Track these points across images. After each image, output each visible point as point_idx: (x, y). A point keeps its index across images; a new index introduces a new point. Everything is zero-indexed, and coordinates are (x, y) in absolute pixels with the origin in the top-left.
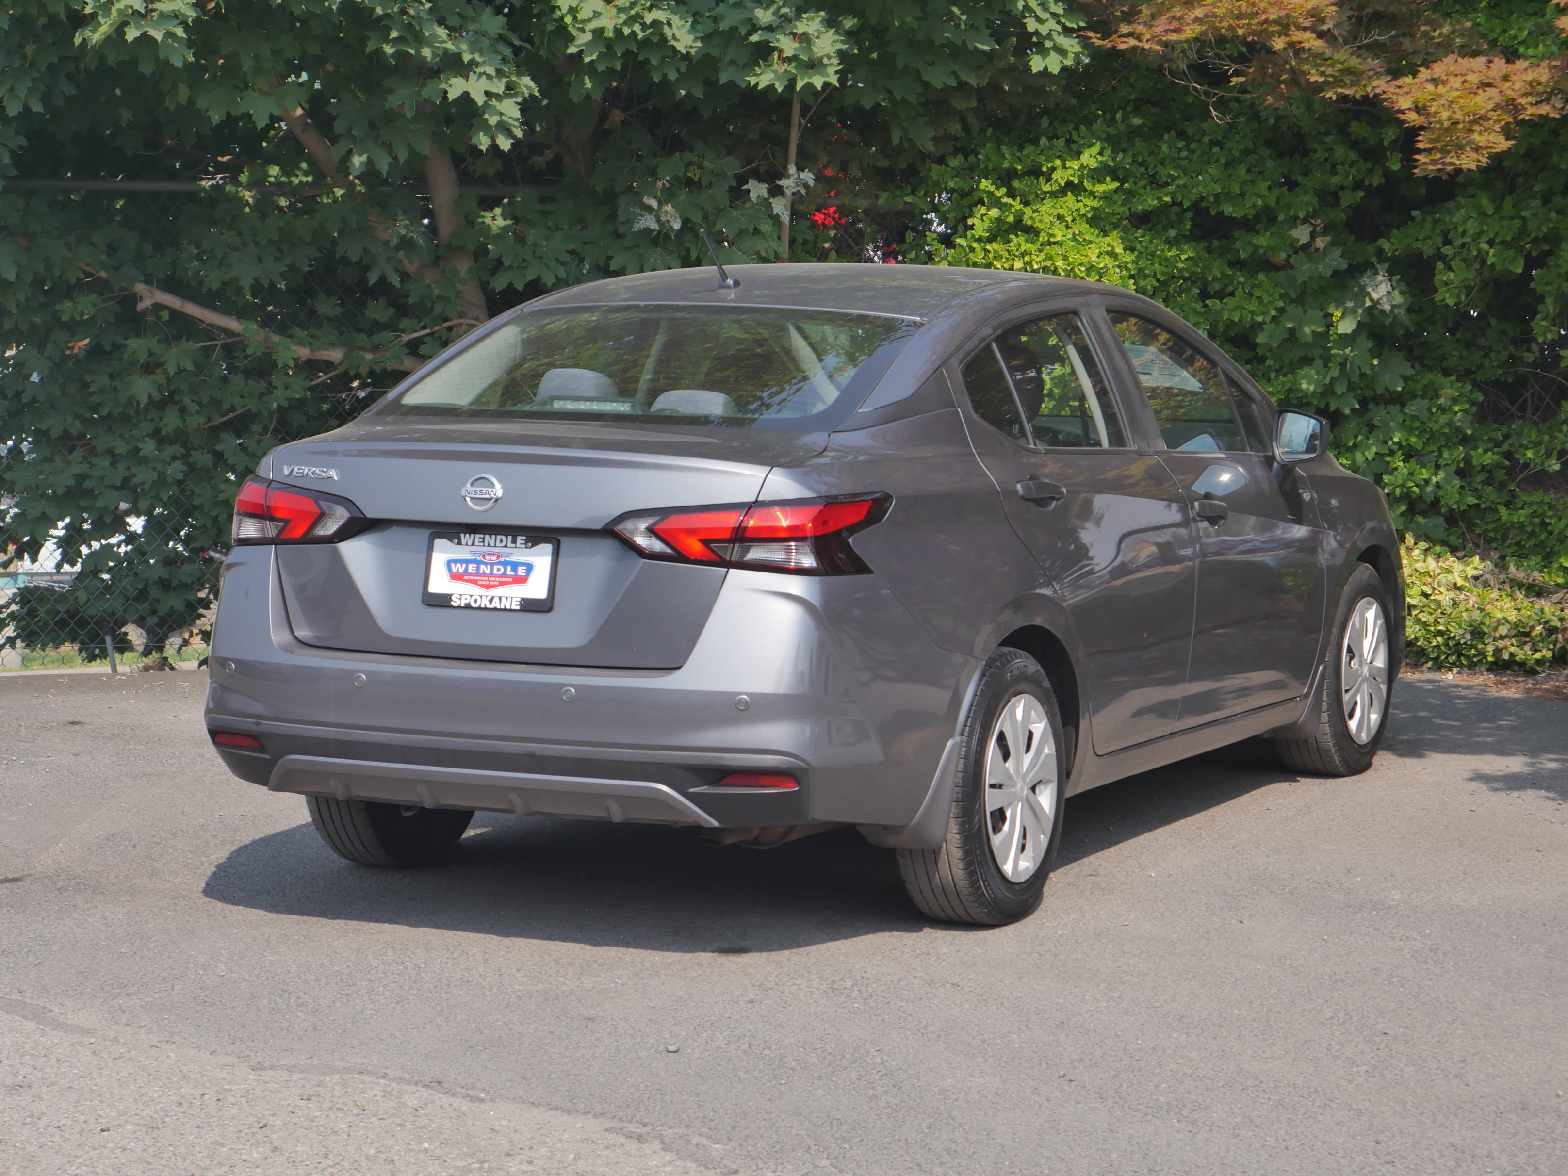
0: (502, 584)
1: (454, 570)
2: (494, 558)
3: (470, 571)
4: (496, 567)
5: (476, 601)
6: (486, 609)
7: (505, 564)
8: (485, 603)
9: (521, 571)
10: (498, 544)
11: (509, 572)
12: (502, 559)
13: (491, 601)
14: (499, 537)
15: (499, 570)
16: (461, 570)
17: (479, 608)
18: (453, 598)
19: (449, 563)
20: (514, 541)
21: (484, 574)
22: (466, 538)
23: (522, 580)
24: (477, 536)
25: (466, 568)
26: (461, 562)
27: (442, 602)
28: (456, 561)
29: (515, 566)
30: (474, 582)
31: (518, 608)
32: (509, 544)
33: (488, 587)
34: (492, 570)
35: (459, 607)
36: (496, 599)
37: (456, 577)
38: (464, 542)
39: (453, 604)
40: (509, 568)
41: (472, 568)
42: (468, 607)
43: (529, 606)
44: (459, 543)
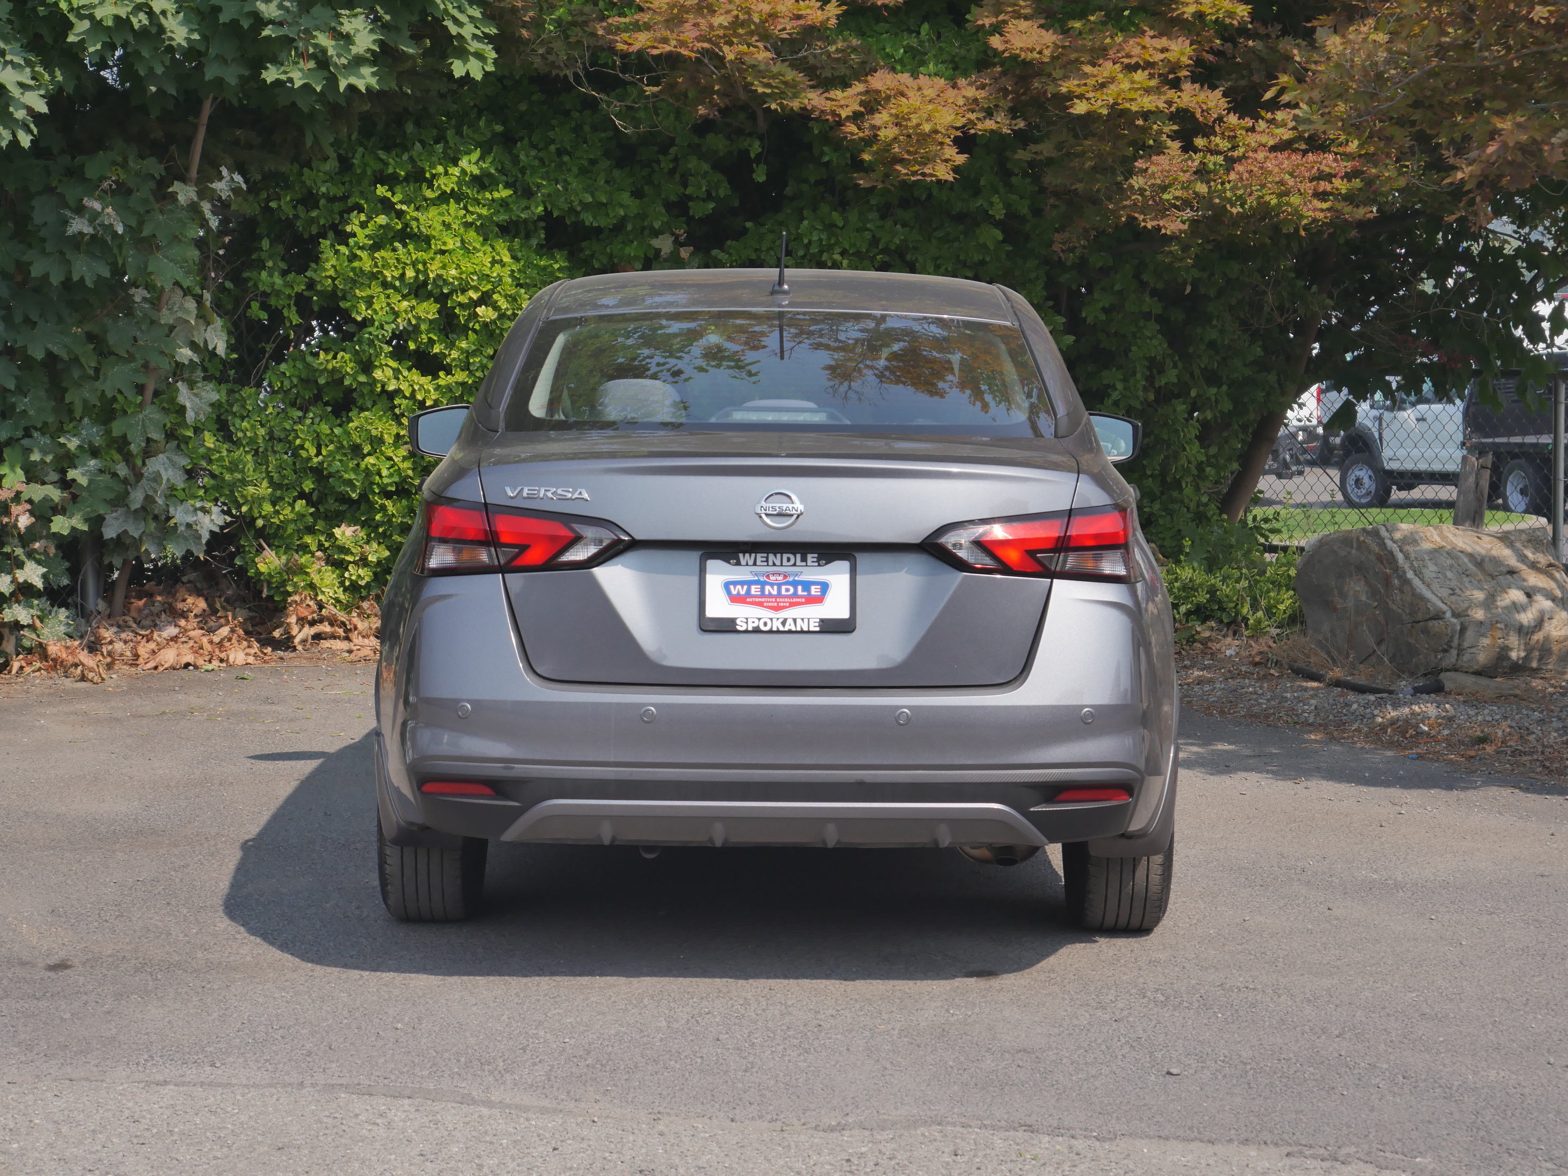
0: (792, 605)
1: (734, 592)
2: (780, 578)
3: (753, 592)
4: (783, 588)
5: (765, 624)
6: (778, 632)
7: (795, 584)
8: (777, 625)
9: (815, 591)
10: (785, 562)
11: (800, 592)
12: (791, 579)
13: (784, 623)
14: (785, 556)
15: (787, 590)
16: (743, 592)
17: (771, 632)
18: (738, 622)
19: (727, 585)
20: (804, 559)
21: (770, 596)
22: (744, 558)
23: (819, 600)
24: (759, 555)
25: (749, 590)
26: (742, 583)
27: (727, 626)
28: (735, 583)
29: (807, 585)
30: (760, 604)
31: (818, 629)
32: (799, 563)
33: (777, 609)
34: (779, 590)
35: (746, 631)
36: (790, 621)
37: (736, 599)
38: (743, 562)
39: (739, 628)
40: (800, 588)
41: (754, 590)
42: (757, 631)
43: (830, 627)
44: (738, 563)
